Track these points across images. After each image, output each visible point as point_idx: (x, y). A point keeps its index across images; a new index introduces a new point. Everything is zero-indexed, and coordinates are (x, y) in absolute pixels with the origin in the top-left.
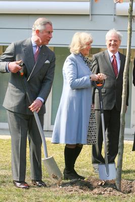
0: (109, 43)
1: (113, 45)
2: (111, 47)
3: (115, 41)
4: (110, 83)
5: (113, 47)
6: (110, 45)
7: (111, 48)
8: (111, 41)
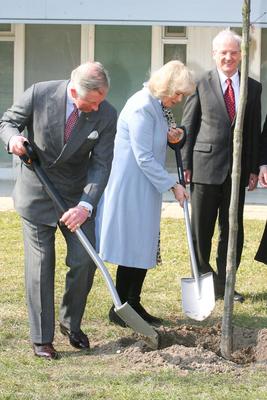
0: (222, 58)
1: (229, 61)
2: (225, 65)
3: (233, 53)
4: (219, 133)
5: (228, 66)
6: (223, 61)
7: (225, 68)
8: (225, 53)
